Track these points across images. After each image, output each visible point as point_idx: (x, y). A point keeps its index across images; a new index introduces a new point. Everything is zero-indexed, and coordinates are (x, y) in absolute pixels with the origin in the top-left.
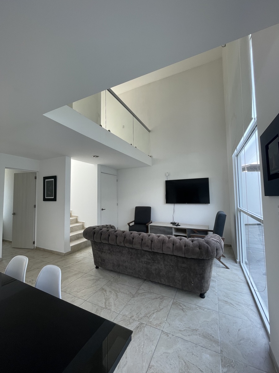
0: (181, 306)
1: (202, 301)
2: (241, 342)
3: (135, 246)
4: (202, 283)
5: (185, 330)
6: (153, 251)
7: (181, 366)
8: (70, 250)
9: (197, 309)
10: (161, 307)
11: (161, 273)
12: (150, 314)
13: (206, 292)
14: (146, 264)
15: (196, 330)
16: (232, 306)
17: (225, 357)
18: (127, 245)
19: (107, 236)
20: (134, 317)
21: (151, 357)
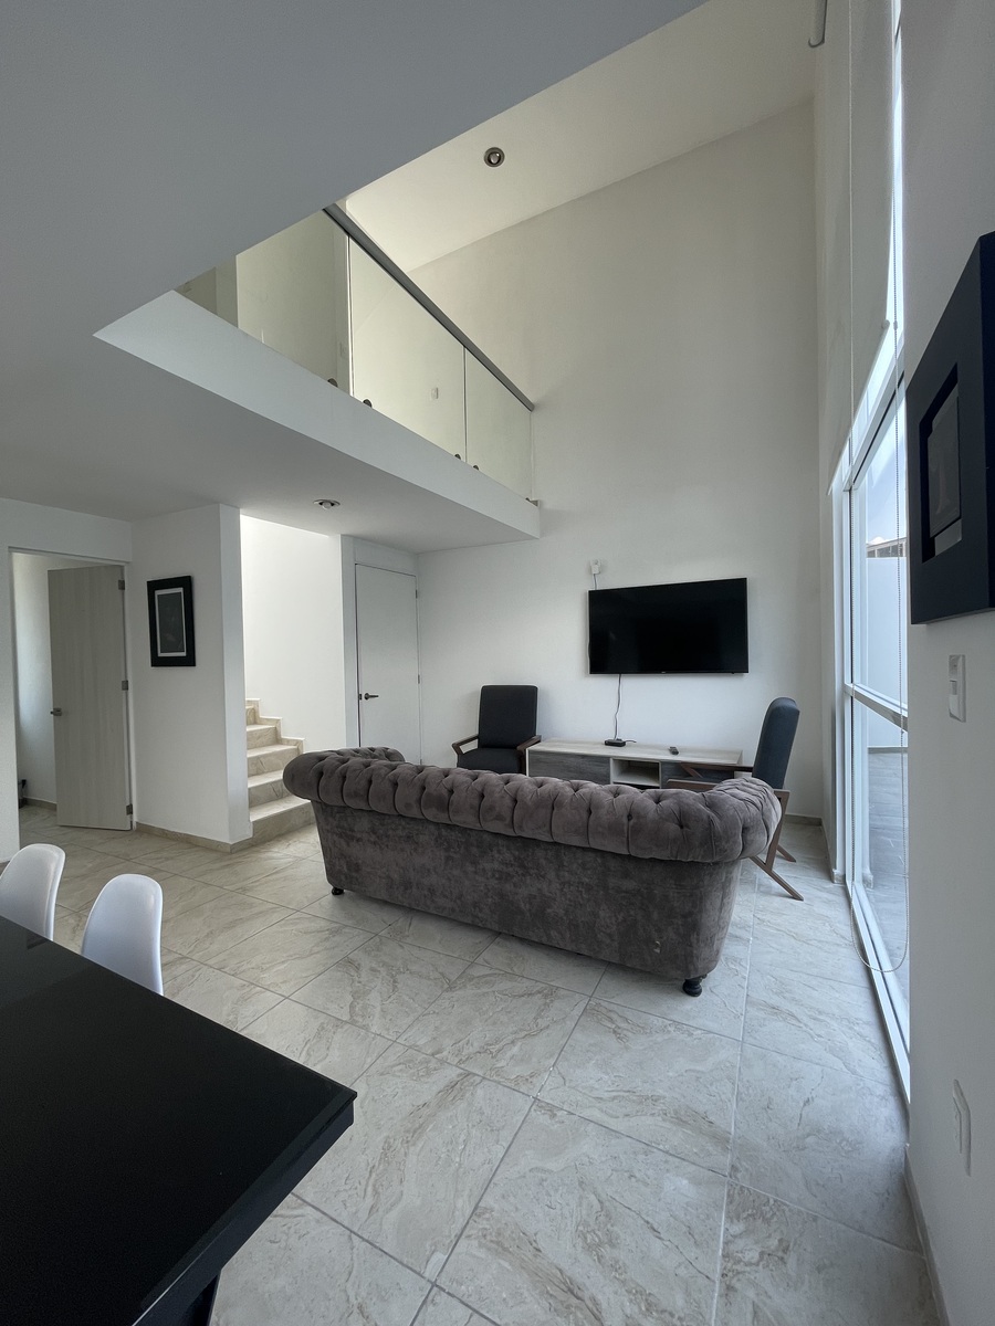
0: (611, 1020)
1: (690, 1004)
2: (808, 1140)
3: (457, 820)
4: (691, 946)
5: (614, 1098)
6: (519, 833)
7: (584, 1212)
8: (249, 834)
9: (669, 1032)
10: (542, 1023)
11: (549, 910)
12: (502, 1043)
13: (704, 976)
14: (500, 879)
15: (656, 1099)
16: (794, 1022)
17: (742, 1187)
18: (430, 814)
19: (364, 783)
20: (445, 1053)
21: (487, 1183)
